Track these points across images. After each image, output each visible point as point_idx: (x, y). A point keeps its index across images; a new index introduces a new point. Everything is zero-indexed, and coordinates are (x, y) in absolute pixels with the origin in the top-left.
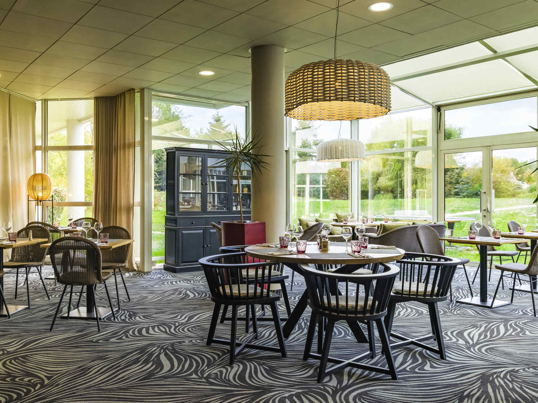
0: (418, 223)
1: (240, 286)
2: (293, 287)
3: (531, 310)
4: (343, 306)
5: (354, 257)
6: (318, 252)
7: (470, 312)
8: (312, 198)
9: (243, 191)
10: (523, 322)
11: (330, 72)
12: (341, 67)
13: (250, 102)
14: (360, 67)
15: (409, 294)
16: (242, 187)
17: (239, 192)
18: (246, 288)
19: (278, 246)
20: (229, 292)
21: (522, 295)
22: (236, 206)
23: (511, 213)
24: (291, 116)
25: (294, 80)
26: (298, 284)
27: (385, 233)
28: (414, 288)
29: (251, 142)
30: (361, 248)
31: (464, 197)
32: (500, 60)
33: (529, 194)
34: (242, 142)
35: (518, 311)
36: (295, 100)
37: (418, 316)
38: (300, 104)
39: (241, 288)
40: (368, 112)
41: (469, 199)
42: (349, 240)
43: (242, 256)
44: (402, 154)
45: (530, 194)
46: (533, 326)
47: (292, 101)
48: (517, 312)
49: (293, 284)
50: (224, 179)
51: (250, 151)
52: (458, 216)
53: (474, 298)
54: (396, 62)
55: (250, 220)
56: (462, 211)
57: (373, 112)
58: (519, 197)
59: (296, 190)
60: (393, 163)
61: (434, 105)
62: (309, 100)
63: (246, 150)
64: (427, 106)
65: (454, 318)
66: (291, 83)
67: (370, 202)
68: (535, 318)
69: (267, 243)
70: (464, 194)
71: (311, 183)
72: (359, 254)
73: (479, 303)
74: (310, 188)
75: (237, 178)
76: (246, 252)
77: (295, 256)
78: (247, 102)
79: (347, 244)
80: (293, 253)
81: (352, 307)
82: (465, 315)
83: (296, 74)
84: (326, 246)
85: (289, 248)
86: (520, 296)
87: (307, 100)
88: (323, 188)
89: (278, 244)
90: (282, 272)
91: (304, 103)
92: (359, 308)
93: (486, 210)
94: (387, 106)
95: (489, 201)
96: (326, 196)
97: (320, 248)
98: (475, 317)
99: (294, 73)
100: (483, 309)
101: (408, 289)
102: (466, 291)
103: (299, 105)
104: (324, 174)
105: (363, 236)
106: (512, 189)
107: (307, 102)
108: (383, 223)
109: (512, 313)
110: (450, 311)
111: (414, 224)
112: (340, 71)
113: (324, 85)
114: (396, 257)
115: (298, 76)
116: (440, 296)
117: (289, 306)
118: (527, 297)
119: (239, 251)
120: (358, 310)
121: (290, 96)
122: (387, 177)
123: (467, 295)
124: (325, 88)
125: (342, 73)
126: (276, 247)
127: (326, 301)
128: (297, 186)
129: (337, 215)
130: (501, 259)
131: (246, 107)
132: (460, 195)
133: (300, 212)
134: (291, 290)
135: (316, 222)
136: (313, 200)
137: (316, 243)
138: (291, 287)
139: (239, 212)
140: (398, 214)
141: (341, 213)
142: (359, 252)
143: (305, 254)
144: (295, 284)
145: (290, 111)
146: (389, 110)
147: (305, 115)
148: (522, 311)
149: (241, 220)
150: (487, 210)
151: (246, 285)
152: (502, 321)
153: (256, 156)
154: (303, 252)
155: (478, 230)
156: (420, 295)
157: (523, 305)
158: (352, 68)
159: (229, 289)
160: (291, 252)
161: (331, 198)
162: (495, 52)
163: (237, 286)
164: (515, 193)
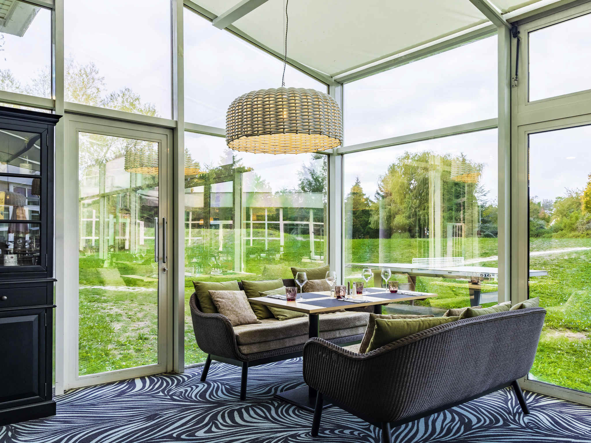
58: (544, 237)
60: (410, 201)
61: (505, 18)
106: (535, 228)
122: (404, 215)
129: (294, 271)
164: (539, 233)
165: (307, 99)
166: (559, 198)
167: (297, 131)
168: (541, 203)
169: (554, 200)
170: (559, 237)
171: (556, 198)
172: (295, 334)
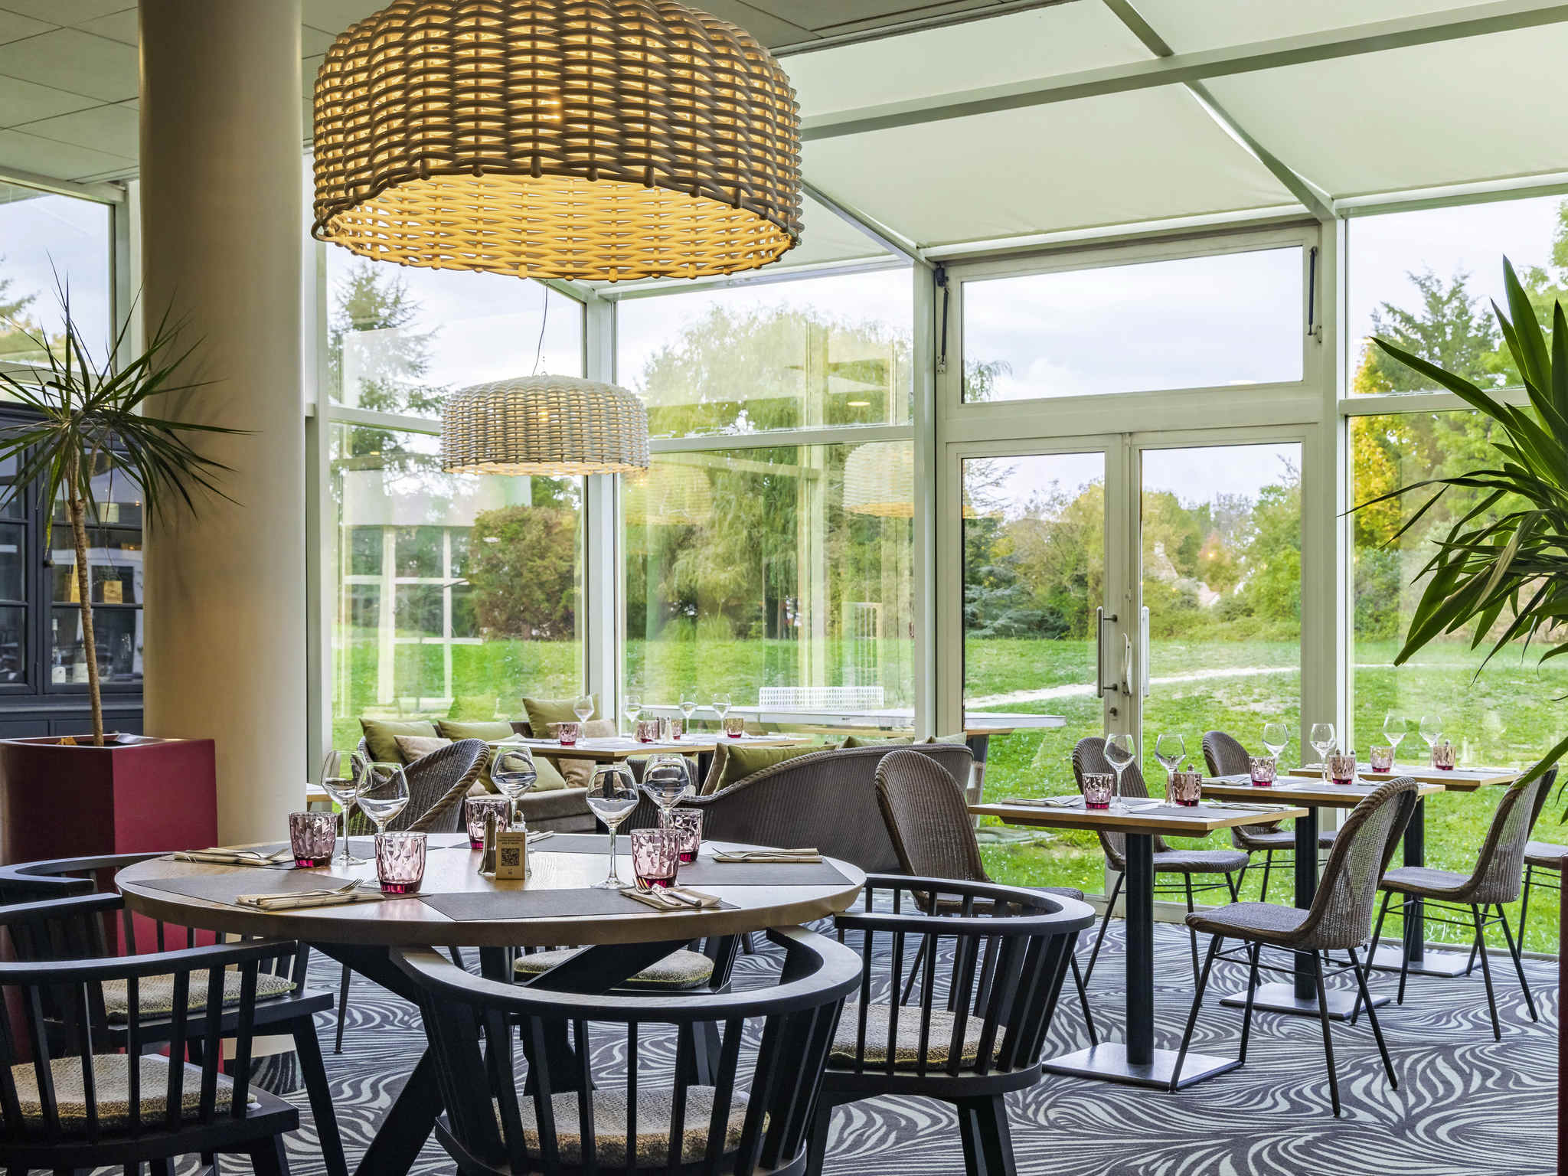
0: (867, 740)
1: (95, 1067)
2: (345, 1034)
3: (1316, 1090)
4: (611, 1147)
5: (651, 905)
6: (480, 886)
7: (1098, 1111)
8: (406, 633)
9: (98, 593)
10: (1301, 1142)
11: (533, 37)
12: (586, 18)
13: (135, 187)
14: (674, 30)
15: (890, 1066)
16: (95, 579)
17: (82, 597)
18: (124, 1072)
19: (280, 858)
20: (37, 1099)
21: (1270, 1025)
22: (68, 662)
23: (1178, 696)
24: (345, 239)
25: (362, 62)
26: (368, 1019)
27: (737, 785)
28: (908, 1039)
29: (144, 361)
30: (676, 865)
31: (1004, 632)
32: (1181, 86)
33: (1220, 626)
34: (98, 363)
35: (1273, 1096)
36: (364, 162)
37: (897, 1142)
38: (392, 180)
39: (98, 1077)
40: (693, 247)
41: (1022, 642)
42: (624, 828)
43: (99, 915)
44: (787, 453)
45: (1227, 625)
46: (1336, 1157)
47: (351, 165)
48: (1269, 1102)
49: (347, 1021)
50: (9, 542)
51: (138, 410)
52: (988, 710)
53: (1101, 1048)
54: (795, 52)
55: (138, 730)
56: (1001, 690)
57: (717, 250)
58: (1191, 638)
59: (346, 596)
60: (732, 497)
61: (923, 254)
62: (433, 163)
63: (115, 398)
64: (894, 257)
65: (1043, 1143)
66: (344, 75)
67: (658, 650)
68: (1337, 1124)
69: (224, 845)
70: (998, 623)
71: (401, 570)
72: (669, 890)
73: (1121, 1069)
74: (400, 587)
75: (68, 537)
76: (125, 892)
77: (368, 912)
78: (116, 182)
79: (613, 842)
80: (362, 895)
81: (655, 1148)
82: (1079, 1126)
83: (368, 34)
84: (516, 856)
85: (338, 870)
86: (1263, 1032)
87: (424, 165)
88: (456, 589)
89: (282, 851)
90: (299, 977)
91: (409, 175)
92: (686, 1149)
93: (1120, 686)
94: (786, 220)
95: (1129, 653)
96: (464, 625)
97: (489, 865)
98: (1122, 1133)
99: (360, 28)
100: (1143, 1095)
101: (884, 1041)
102: (1064, 1020)
103: (383, 187)
104: (457, 531)
105: (683, 804)
106: (1166, 605)
107: (426, 174)
108: (721, 737)
109: (1251, 1106)
110: (1019, 1111)
111: (850, 743)
112: (582, 39)
113: (507, 97)
114: (835, 899)
115: (380, 42)
116: (1016, 1066)
117: (336, 1133)
118: (1288, 1036)
119: (85, 889)
120: (683, 1160)
121: (340, 138)
122: (712, 550)
123: (1074, 1037)
124: (511, 112)
125: (589, 47)
126: (277, 863)
127: (530, 1124)
128: (349, 579)
129: (529, 706)
130: (1188, 884)
131: (113, 206)
132: (982, 627)
133: (362, 691)
134: (338, 1051)
135: (440, 735)
136: (412, 639)
137: (464, 838)
138: (334, 1036)
139: (82, 692)
140: (771, 701)
141: (542, 698)
142: (668, 882)
143: (420, 897)
144: (354, 1021)
145: (338, 211)
146: (794, 242)
147: (405, 242)
148: (1285, 1095)
149: (96, 732)
150: (1122, 690)
151: (124, 1058)
152: (1223, 1146)
153: (166, 427)
154: (410, 889)
155: (1119, 772)
156: (935, 1068)
157: (1282, 1067)
158: (635, 27)
159: (35, 1082)
160: (349, 888)
161: (485, 630)
162: (1164, 52)
163: (76, 1064)
164: (1175, 623)
165: (598, 399)
166: (1271, 490)
167: (583, 458)
168: (1212, 509)
169: (1255, 497)
170: (1237, 637)
171: (1263, 491)
172: (563, 812)
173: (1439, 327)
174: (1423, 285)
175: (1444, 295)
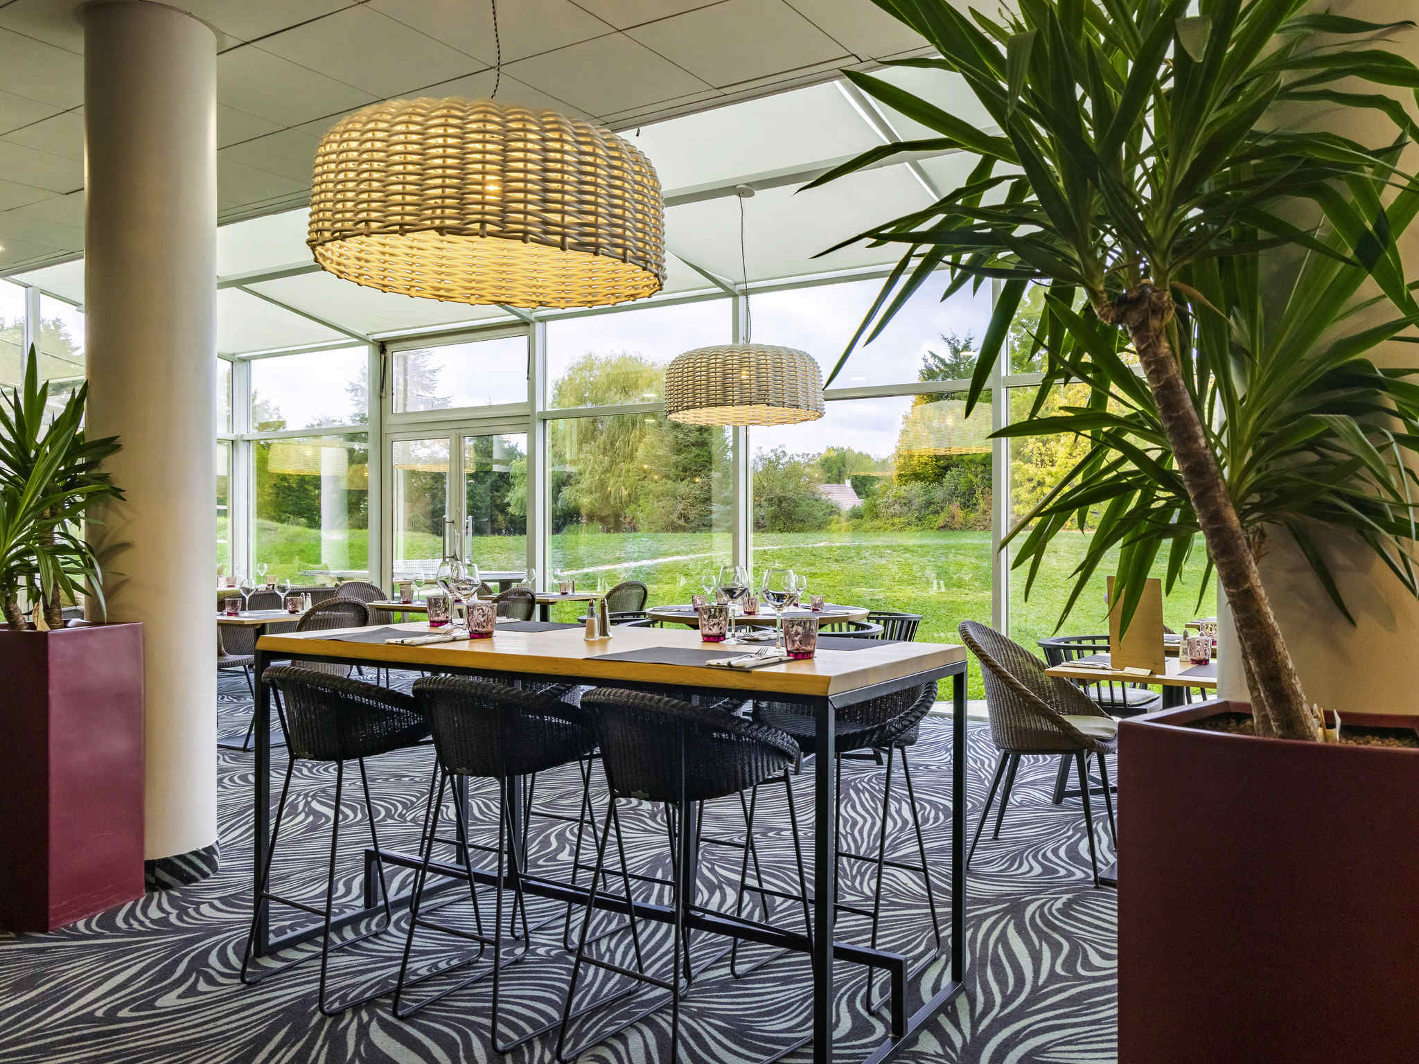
93: (454, 556)
95: (458, 539)
173: (958, 364)
174: (949, 343)
175: (960, 348)
